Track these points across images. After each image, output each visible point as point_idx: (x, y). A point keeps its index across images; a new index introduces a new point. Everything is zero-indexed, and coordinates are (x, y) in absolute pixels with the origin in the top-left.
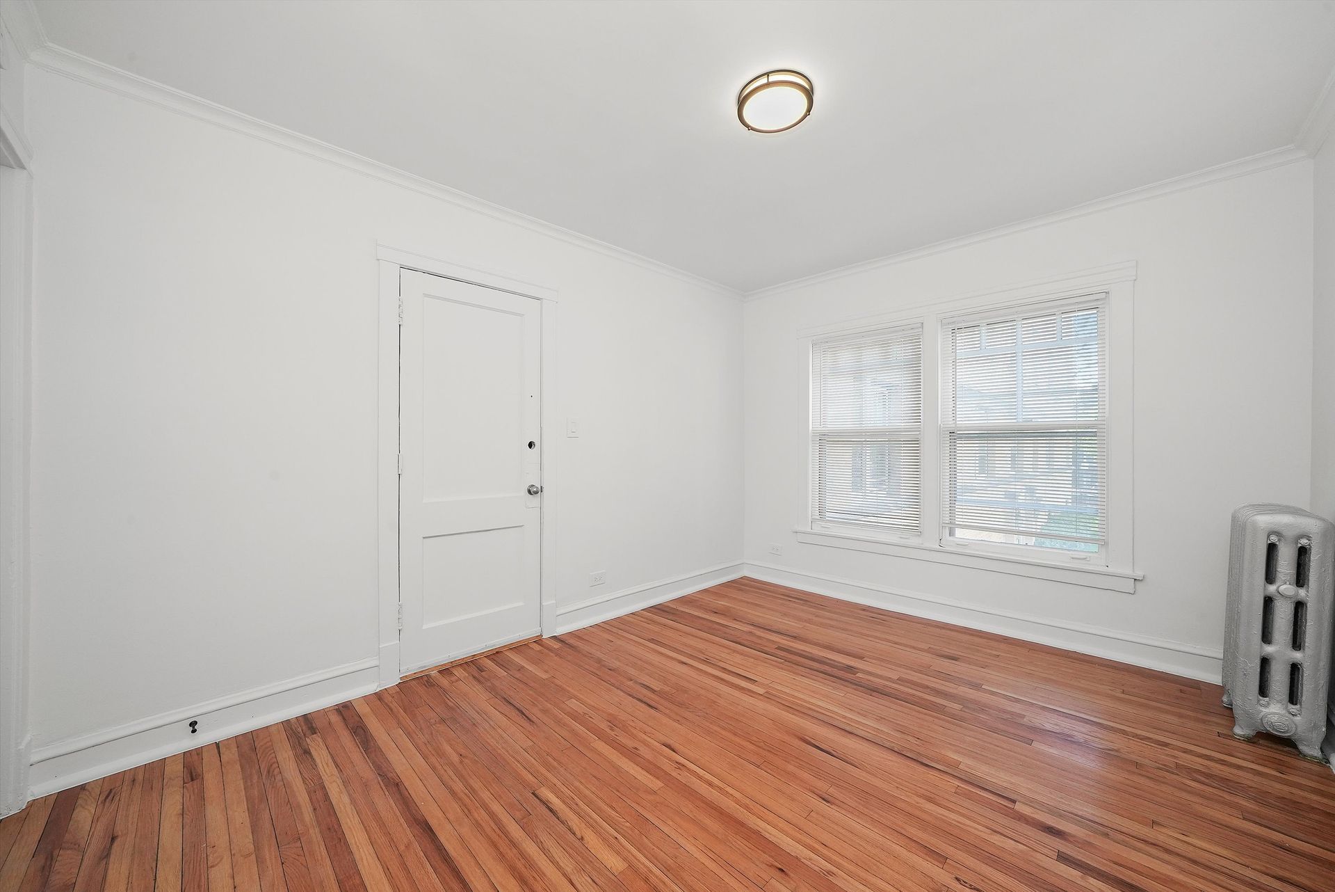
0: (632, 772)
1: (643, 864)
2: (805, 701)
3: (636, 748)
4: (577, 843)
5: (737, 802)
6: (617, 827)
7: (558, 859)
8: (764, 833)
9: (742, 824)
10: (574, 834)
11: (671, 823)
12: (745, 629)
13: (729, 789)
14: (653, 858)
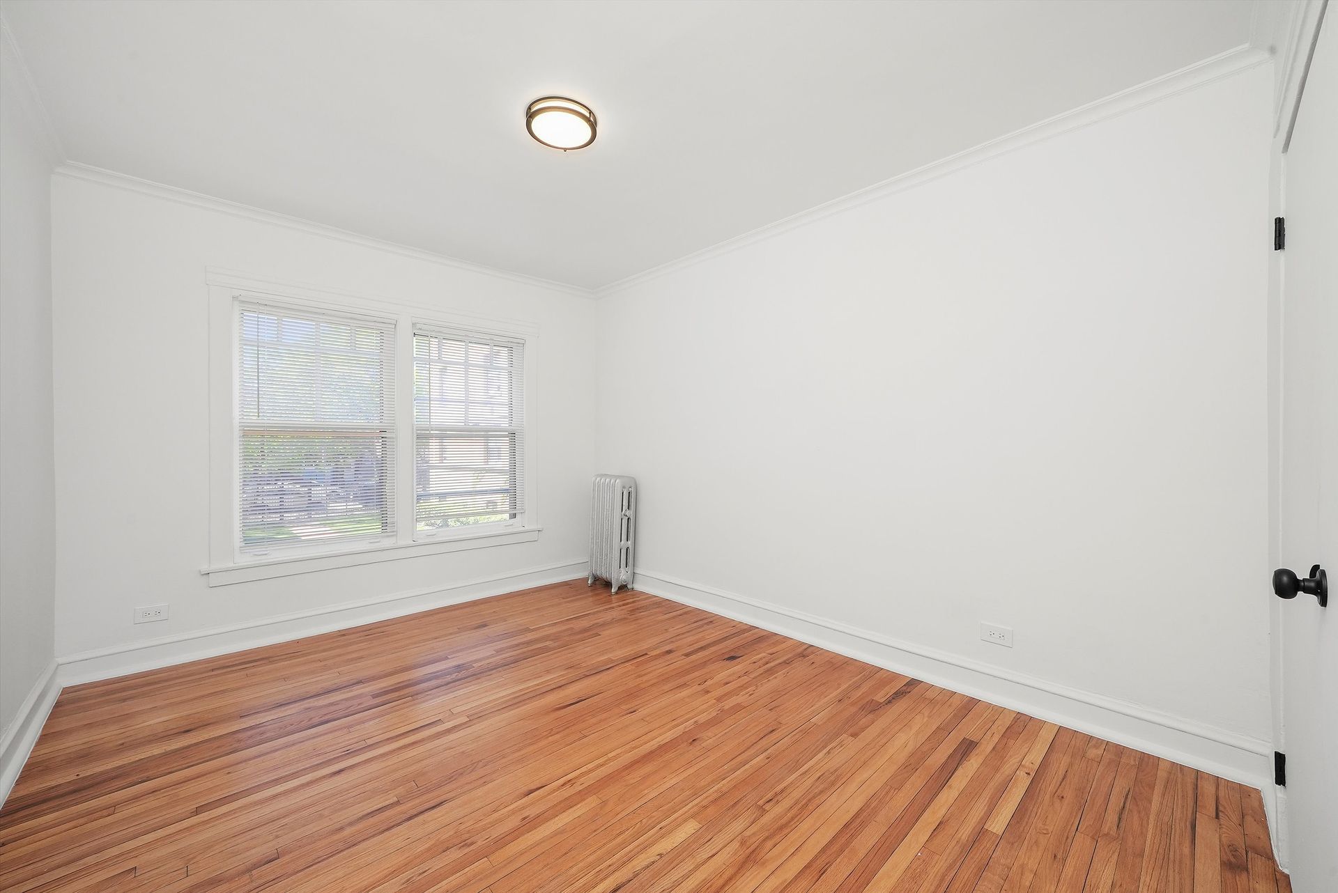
0: (567, 820)
1: (690, 809)
2: (495, 700)
3: (524, 819)
4: (666, 859)
5: (626, 752)
6: (648, 828)
7: (687, 871)
8: (662, 743)
9: (652, 752)
10: (653, 863)
11: (646, 791)
12: (293, 711)
13: (610, 755)
14: (684, 803)
